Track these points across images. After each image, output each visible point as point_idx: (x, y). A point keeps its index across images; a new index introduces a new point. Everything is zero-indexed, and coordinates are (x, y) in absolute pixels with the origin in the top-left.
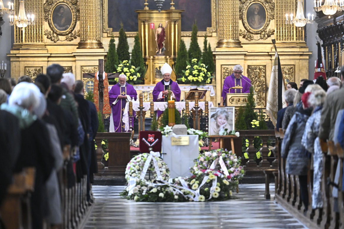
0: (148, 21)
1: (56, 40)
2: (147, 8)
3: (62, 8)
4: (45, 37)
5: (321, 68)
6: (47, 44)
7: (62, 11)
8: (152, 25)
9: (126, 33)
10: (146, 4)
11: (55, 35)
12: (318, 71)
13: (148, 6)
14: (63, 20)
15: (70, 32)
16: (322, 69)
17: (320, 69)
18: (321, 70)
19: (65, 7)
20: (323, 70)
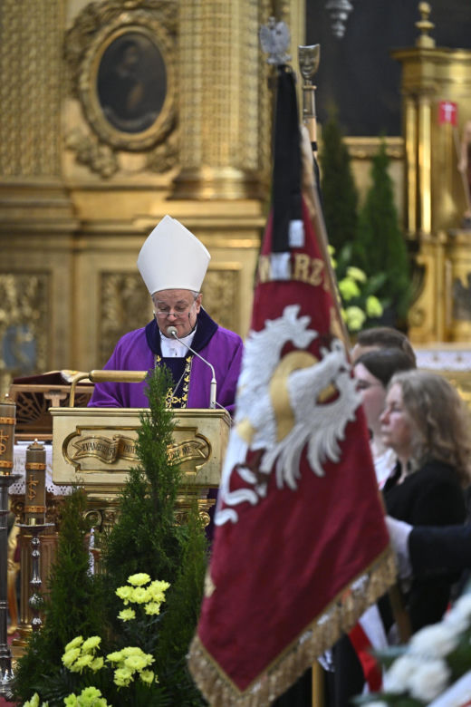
0: (431, 92)
1: (108, 170)
2: (427, 42)
3: (131, 50)
4: (68, 159)
5: (293, 251)
6: (72, 184)
7: (131, 59)
8: (448, 108)
9: (349, 141)
10: (426, 24)
11: (106, 150)
12: (273, 276)
13: (431, 33)
14: (136, 94)
15: (162, 139)
16: (299, 257)
17: (285, 257)
18: (298, 266)
19: (144, 43)
20: (311, 269)
